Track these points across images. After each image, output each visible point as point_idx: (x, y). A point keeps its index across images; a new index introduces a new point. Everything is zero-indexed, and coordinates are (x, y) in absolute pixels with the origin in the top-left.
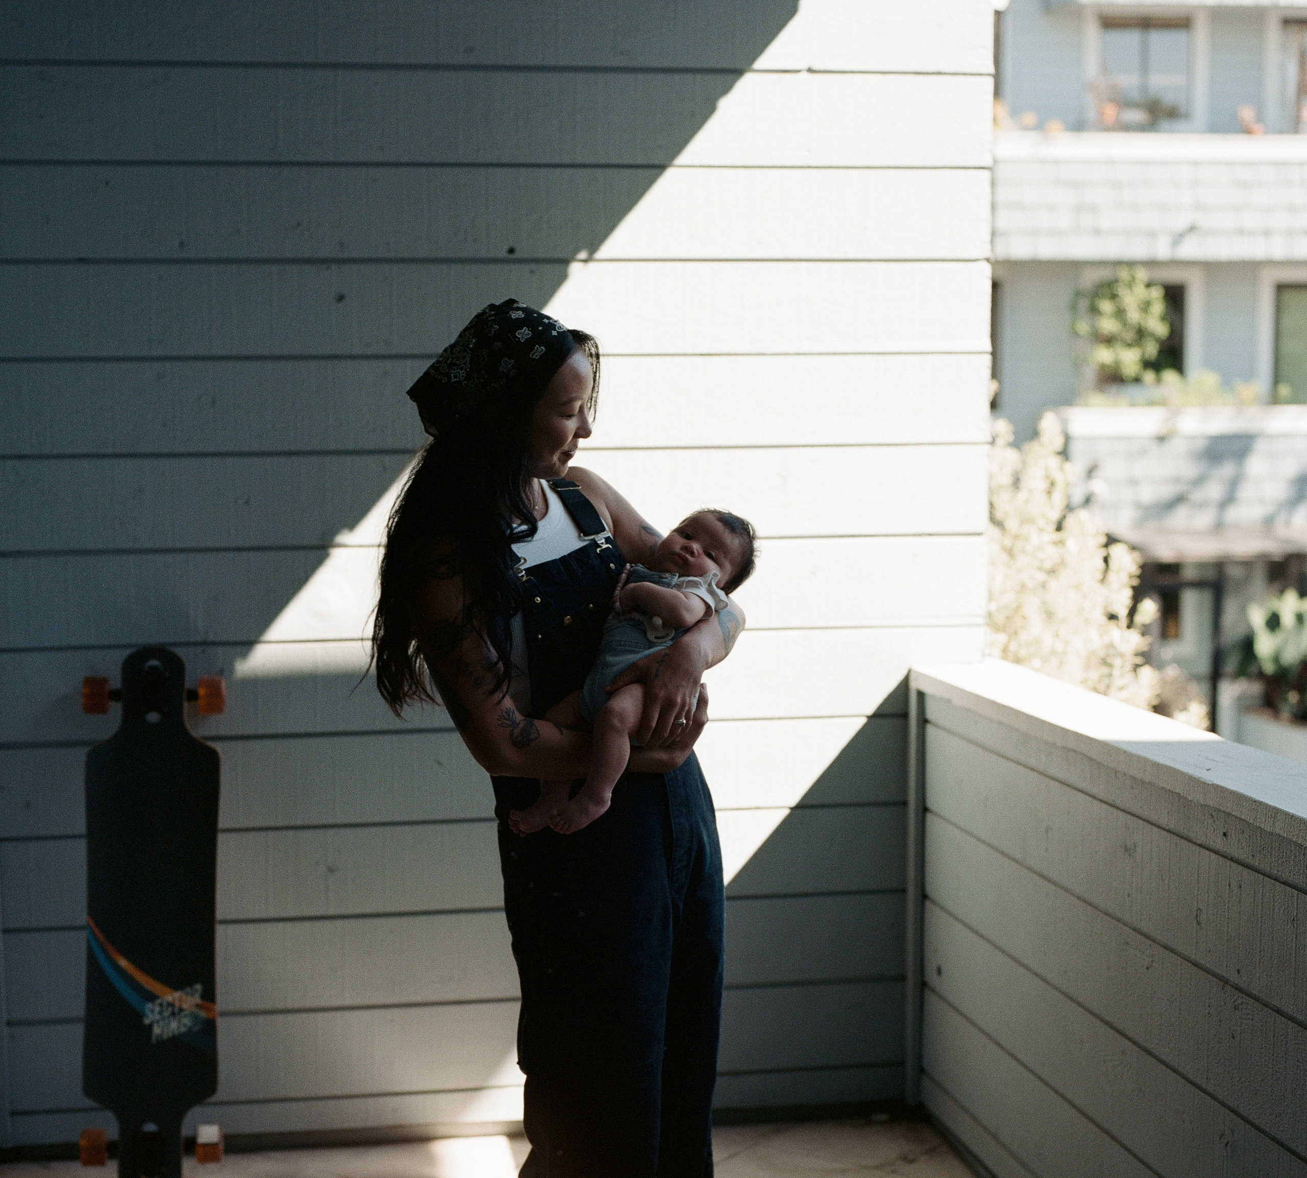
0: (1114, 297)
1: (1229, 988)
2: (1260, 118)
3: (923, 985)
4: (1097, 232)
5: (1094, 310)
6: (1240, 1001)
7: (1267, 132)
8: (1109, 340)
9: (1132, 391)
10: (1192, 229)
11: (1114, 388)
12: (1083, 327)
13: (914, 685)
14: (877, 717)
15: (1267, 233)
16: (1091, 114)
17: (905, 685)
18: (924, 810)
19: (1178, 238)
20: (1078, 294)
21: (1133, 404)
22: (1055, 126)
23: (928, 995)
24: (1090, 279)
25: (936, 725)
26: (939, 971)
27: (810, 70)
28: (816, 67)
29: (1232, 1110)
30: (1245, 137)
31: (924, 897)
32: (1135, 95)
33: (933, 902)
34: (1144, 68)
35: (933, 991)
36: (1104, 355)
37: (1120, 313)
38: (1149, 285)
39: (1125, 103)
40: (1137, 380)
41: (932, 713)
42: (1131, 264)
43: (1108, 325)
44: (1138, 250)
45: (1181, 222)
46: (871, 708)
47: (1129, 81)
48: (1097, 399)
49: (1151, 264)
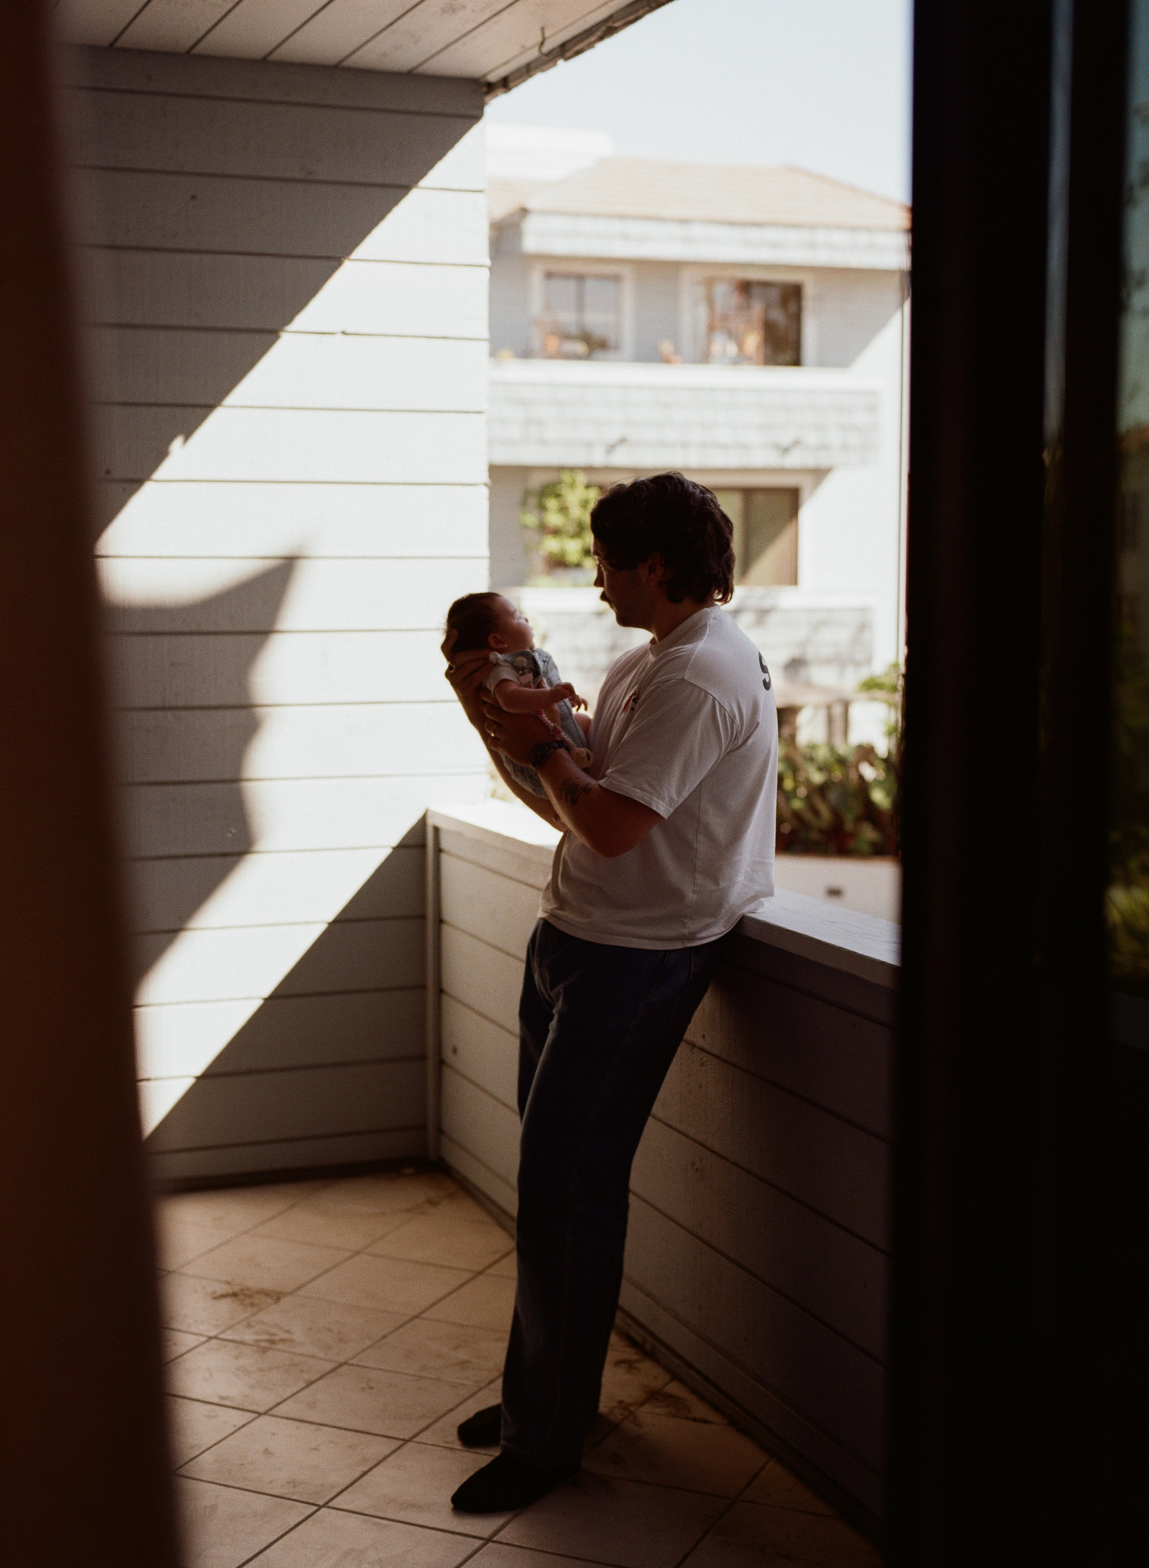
0: (558, 496)
1: (695, 1050)
2: (677, 350)
3: (441, 1062)
4: (543, 442)
5: (542, 508)
6: (705, 1059)
7: (685, 362)
8: (556, 532)
9: (574, 574)
10: (623, 441)
11: (560, 573)
12: (531, 519)
13: (431, 822)
14: (402, 847)
15: (685, 445)
16: (536, 344)
17: (422, 823)
18: (440, 921)
19: (611, 448)
20: (527, 494)
21: (575, 585)
22: (506, 354)
23: (446, 1070)
24: (537, 481)
25: (448, 853)
26: (455, 1051)
27: (344, 333)
28: (348, 330)
29: (701, 1144)
30: (665, 365)
31: (441, 991)
32: (573, 330)
33: (450, 996)
34: (580, 307)
35: (450, 1066)
36: (552, 545)
37: (563, 510)
38: (588, 486)
39: (567, 337)
40: (578, 565)
41: (445, 844)
42: (572, 469)
43: (554, 519)
44: (578, 458)
45: (613, 435)
46: (395, 840)
47: (568, 318)
48: (544, 581)
49: (589, 469)
